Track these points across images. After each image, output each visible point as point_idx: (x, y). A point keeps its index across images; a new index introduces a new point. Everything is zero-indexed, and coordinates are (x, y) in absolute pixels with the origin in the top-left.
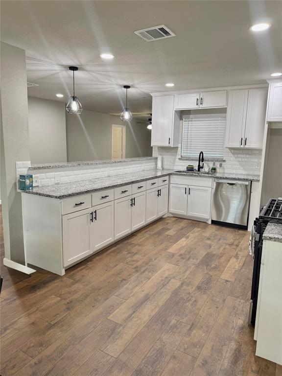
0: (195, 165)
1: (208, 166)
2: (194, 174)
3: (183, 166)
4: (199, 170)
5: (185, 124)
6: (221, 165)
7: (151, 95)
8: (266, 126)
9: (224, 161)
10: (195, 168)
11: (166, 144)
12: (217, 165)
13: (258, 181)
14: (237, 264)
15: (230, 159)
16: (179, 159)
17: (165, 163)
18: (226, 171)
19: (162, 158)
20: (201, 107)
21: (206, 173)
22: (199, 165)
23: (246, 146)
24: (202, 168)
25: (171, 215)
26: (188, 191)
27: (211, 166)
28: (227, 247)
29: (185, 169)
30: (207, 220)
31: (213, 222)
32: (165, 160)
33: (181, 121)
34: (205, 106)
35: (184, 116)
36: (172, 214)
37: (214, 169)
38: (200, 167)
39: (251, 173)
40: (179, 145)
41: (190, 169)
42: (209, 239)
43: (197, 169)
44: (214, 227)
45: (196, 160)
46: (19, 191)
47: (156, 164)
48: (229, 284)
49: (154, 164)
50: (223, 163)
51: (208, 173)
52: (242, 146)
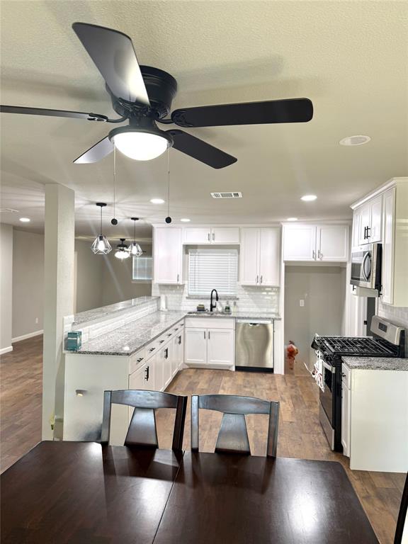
0: (207, 304)
1: (221, 305)
2: (206, 315)
3: (192, 306)
4: (211, 310)
5: (190, 257)
6: (235, 304)
7: (153, 225)
8: (283, 265)
9: (238, 299)
10: (206, 308)
11: (174, 282)
12: (231, 303)
13: (280, 319)
14: (288, 406)
15: (244, 297)
16: (187, 298)
17: (169, 303)
18: (240, 309)
19: (166, 297)
20: (213, 242)
21: (220, 313)
22: (211, 305)
23: (263, 284)
24: (215, 307)
25: (188, 367)
26: (207, 335)
27: (224, 304)
28: (268, 392)
29: (195, 309)
30: (230, 367)
31: (238, 369)
32: (169, 299)
33: (187, 255)
34: (217, 241)
35: (190, 250)
36: (188, 364)
37: (228, 308)
38: (212, 307)
39: (265, 310)
40: (186, 282)
41: (201, 309)
42: (245, 387)
43: (209, 308)
44: (240, 374)
45: (207, 299)
46: (64, 352)
47: (159, 306)
48: (294, 424)
49: (156, 304)
50: (237, 301)
51: (222, 313)
52: (258, 284)
